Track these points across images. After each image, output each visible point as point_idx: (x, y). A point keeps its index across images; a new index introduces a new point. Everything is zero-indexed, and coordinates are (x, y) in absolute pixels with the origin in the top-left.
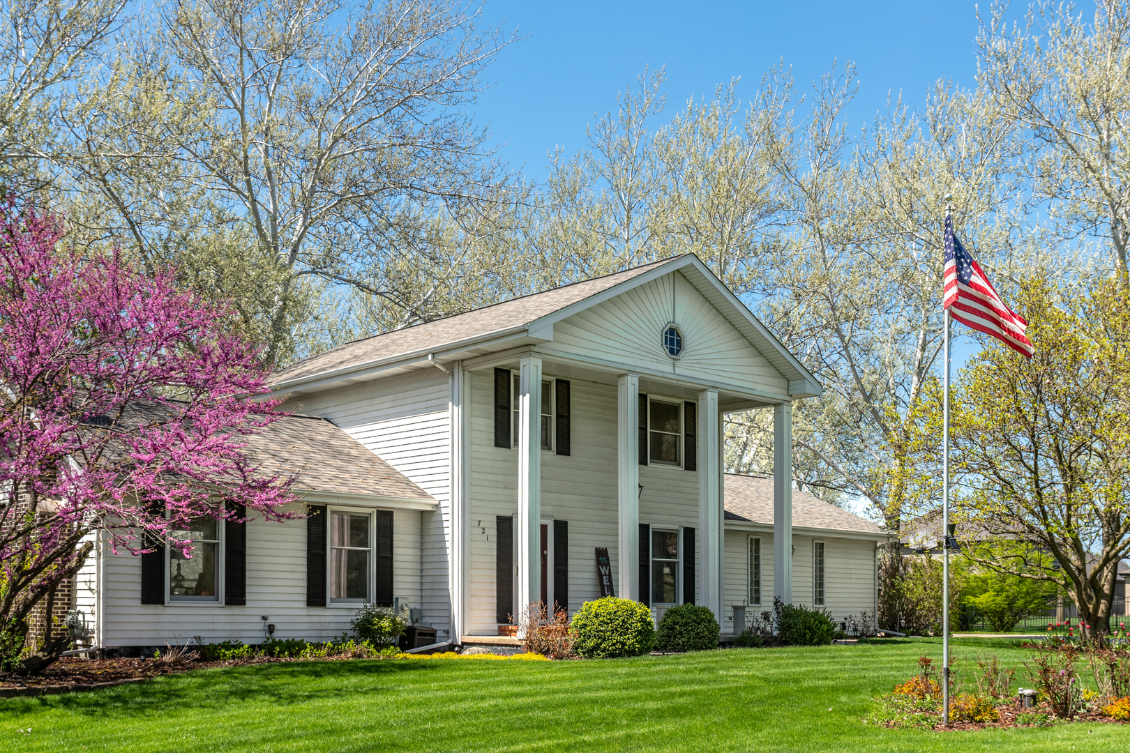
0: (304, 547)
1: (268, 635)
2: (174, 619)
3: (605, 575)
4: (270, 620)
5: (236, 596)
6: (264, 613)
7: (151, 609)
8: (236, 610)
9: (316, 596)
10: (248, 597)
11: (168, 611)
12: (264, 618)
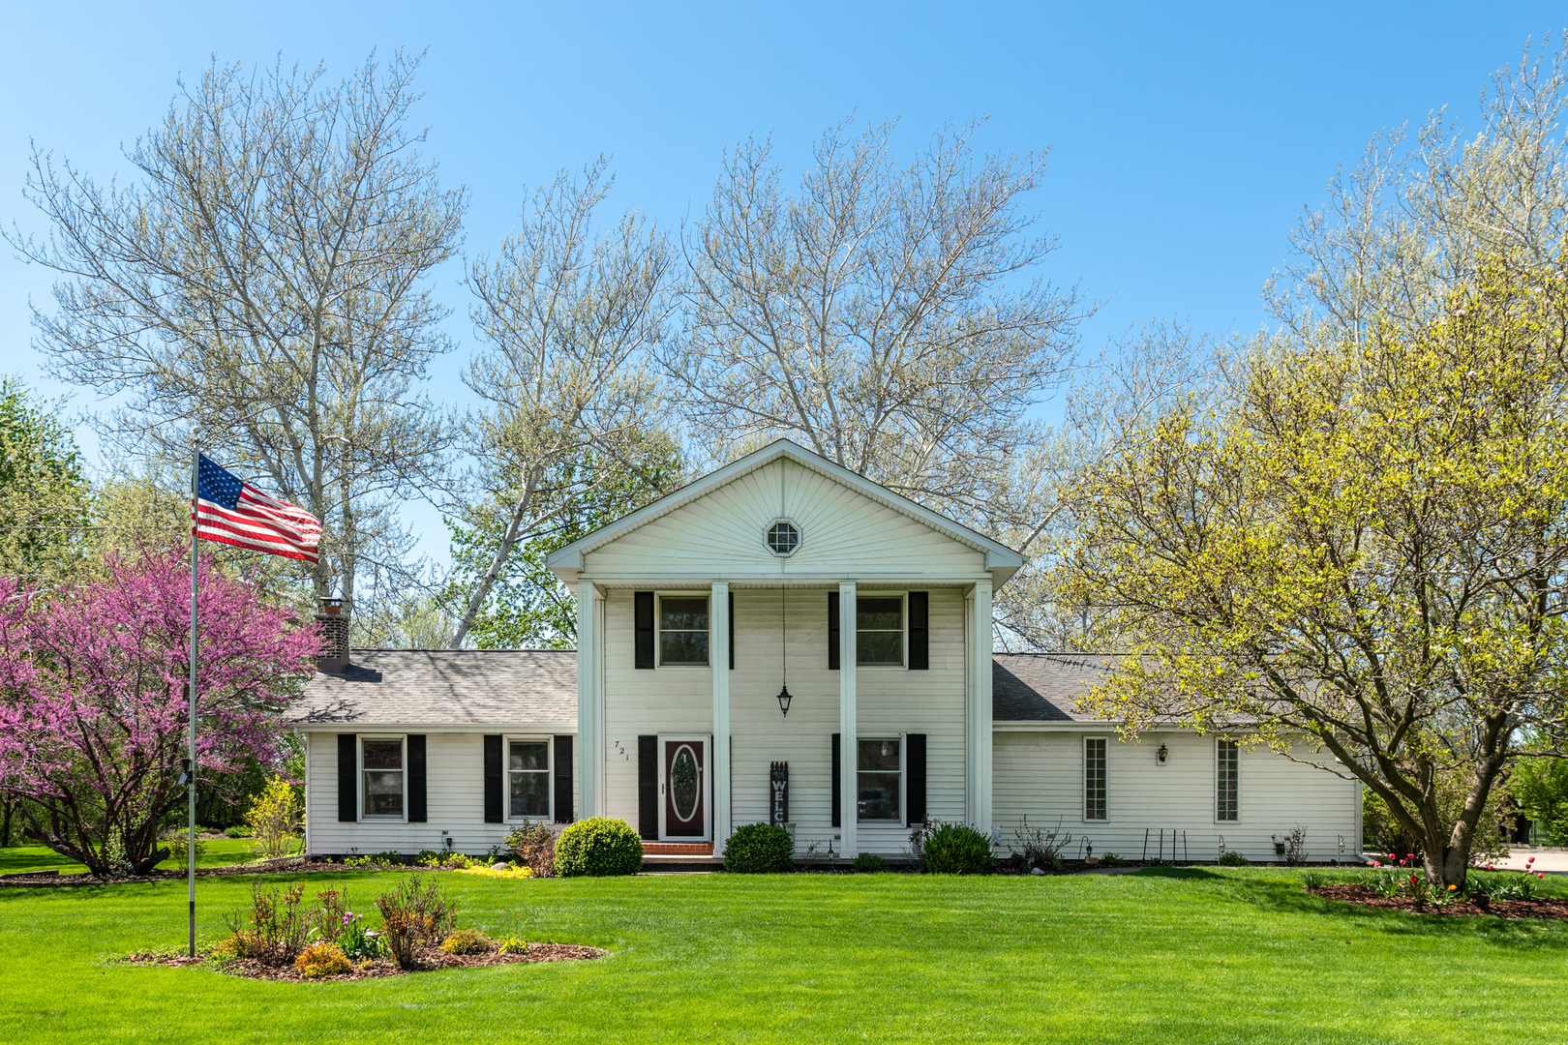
0: (482, 772)
1: (447, 847)
2: (366, 833)
3: (779, 790)
4: (450, 835)
5: (418, 814)
6: (445, 828)
7: (346, 825)
8: (419, 826)
9: (493, 814)
10: (429, 815)
11: (360, 827)
12: (445, 833)
